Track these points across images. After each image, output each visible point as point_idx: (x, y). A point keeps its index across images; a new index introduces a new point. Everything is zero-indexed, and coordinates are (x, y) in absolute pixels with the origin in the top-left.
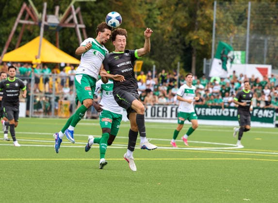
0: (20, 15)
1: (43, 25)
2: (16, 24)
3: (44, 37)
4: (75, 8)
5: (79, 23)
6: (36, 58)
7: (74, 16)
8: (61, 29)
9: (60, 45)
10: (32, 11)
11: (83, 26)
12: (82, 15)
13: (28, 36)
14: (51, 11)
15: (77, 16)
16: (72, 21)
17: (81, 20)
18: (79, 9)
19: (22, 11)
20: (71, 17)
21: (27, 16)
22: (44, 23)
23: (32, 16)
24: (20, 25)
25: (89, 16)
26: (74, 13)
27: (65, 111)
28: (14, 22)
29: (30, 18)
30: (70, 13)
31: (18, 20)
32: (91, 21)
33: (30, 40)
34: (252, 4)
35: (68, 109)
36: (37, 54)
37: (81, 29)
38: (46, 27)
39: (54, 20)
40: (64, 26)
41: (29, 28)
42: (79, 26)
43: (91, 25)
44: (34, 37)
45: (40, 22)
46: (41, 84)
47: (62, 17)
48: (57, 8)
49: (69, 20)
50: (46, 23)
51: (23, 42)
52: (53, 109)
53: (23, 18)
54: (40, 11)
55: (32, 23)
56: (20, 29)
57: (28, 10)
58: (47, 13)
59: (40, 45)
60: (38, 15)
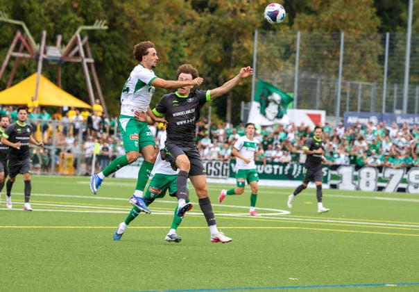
0: (13, 46)
1: (41, 58)
2: (8, 57)
3: (42, 73)
4: (82, 38)
5: (87, 56)
6: (33, 100)
7: (80, 48)
8: (63, 64)
9: (62, 84)
10: (27, 41)
11: (91, 60)
12: (90, 46)
13: (21, 72)
14: (51, 41)
15: (84, 47)
16: (78, 54)
17: (89, 53)
18: (86, 39)
19: (15, 41)
20: (76, 49)
21: (22, 47)
22: (42, 56)
23: (28, 47)
24: (12, 58)
25: (99, 48)
26: (81, 44)
27: (68, 167)
28: (5, 55)
29: (25, 50)
30: (75, 44)
31: (11, 52)
32: (101, 54)
33: (25, 77)
34: (301, 34)
35: (71, 164)
36: (34, 95)
37: (89, 64)
38: (45, 61)
39: (55, 52)
40: (67, 60)
41: (23, 62)
42: (86, 60)
43: (101, 59)
44: (30, 74)
45: (38, 55)
46: (39, 133)
47: (65, 49)
48: (59, 38)
49: (73, 52)
50: (45, 57)
51: (16, 80)
52: (53, 165)
53: (17, 49)
54: (38, 41)
55: (27, 56)
56: (12, 64)
57: (23, 40)
58: (47, 44)
59: (38, 85)
60: (35, 47)
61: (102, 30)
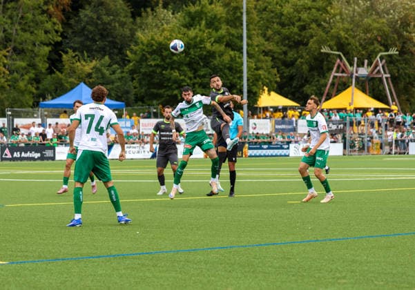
0: (335, 69)
1: (354, 76)
2: (332, 77)
3: (356, 86)
4: (381, 61)
5: (385, 73)
6: (350, 104)
7: (380, 67)
8: (370, 79)
9: (370, 92)
10: (344, 65)
11: (389, 76)
12: (388, 66)
13: (342, 86)
14: (361, 64)
15: (383, 67)
16: (379, 72)
17: (387, 71)
18: (384, 61)
19: (336, 65)
20: (378, 68)
21: (341, 69)
22: (355, 74)
23: (345, 70)
24: (335, 77)
25: (395, 67)
26: (381, 65)
27: (376, 149)
28: (330, 75)
29: (343, 72)
30: (376, 66)
31: (334, 73)
32: (396, 71)
33: (344, 90)
35: (379, 147)
36: (350, 101)
37: (387, 78)
38: (357, 78)
39: (364, 71)
40: (372, 76)
41: (344, 80)
42: (385, 76)
43: (397, 74)
44: (349, 87)
45: (352, 74)
47: (370, 69)
48: (366, 61)
49: (376, 71)
50: (357, 75)
51: (339, 92)
52: (366, 148)
53: (337, 72)
54: (351, 65)
55: (344, 75)
56: (336, 80)
57: (342, 65)
58: (358, 66)
59: (353, 94)
60: (350, 69)
61: (396, 54)
